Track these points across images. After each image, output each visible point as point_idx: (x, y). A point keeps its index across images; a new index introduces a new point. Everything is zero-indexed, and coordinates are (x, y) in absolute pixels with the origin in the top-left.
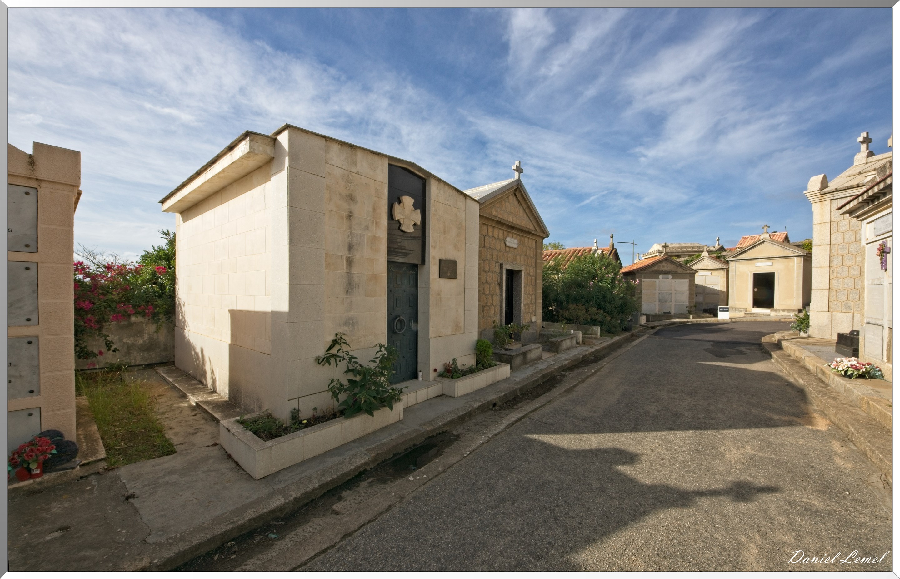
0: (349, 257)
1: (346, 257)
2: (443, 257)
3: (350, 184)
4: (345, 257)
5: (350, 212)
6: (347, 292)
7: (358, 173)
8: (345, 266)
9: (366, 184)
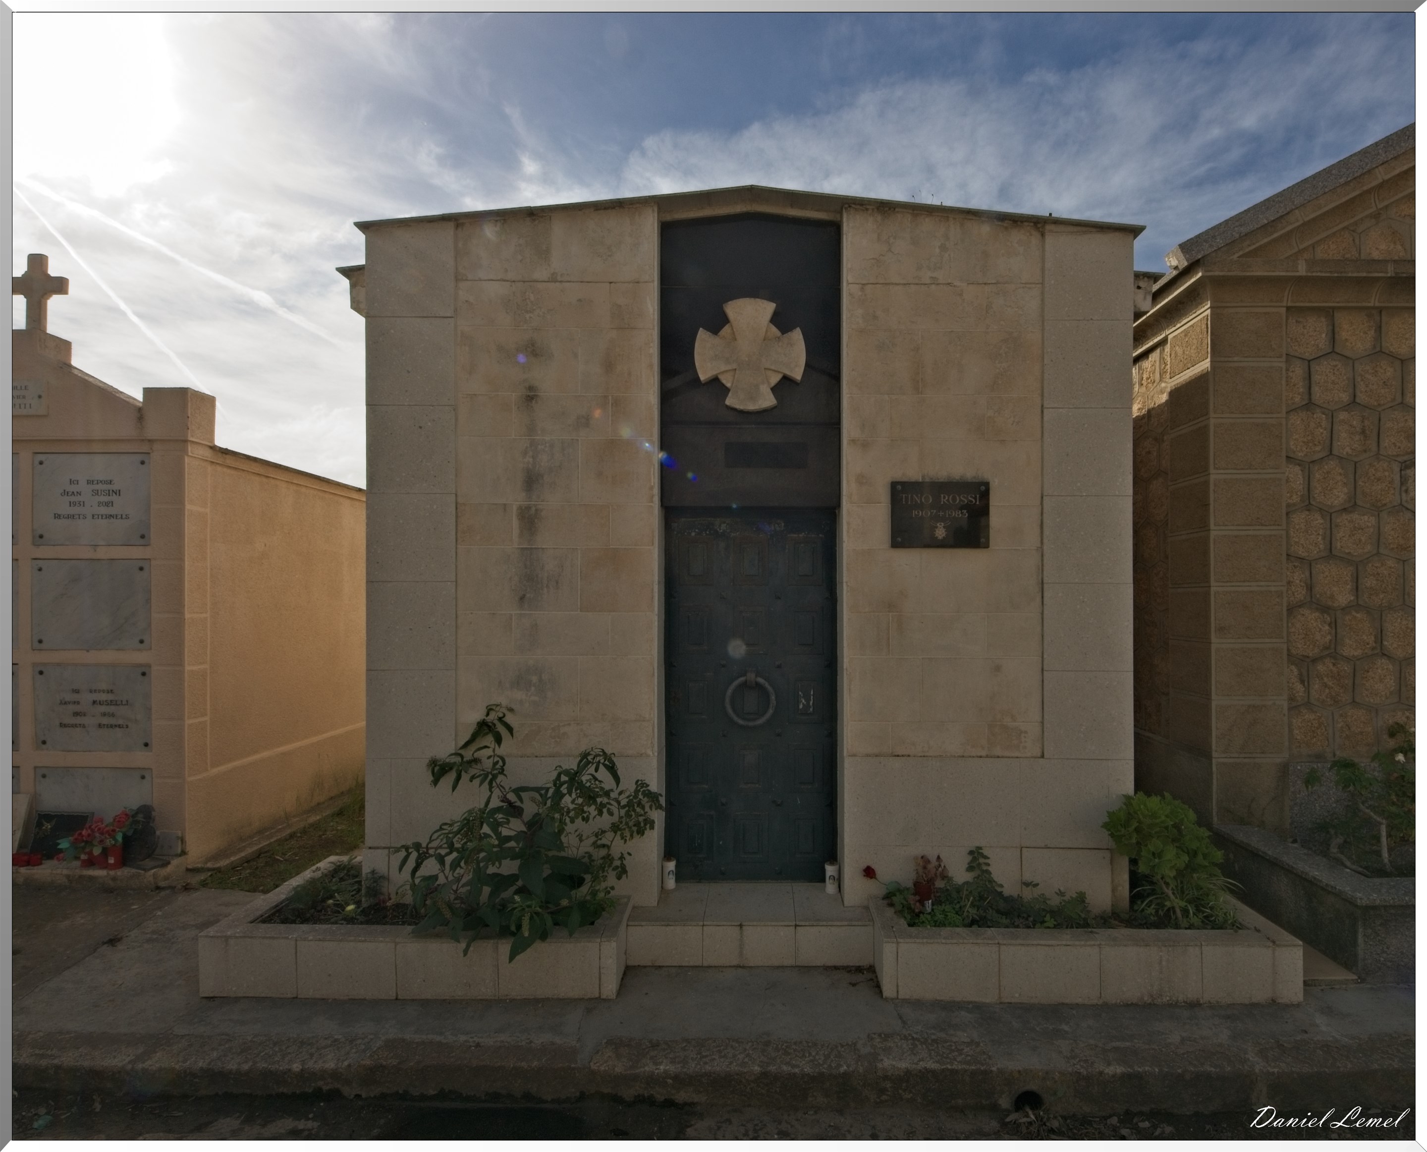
0: (528, 508)
1: (520, 508)
2: (912, 473)
3: (527, 316)
4: (515, 508)
5: (531, 388)
6: (522, 598)
7: (553, 279)
8: (516, 532)
9: (580, 300)
